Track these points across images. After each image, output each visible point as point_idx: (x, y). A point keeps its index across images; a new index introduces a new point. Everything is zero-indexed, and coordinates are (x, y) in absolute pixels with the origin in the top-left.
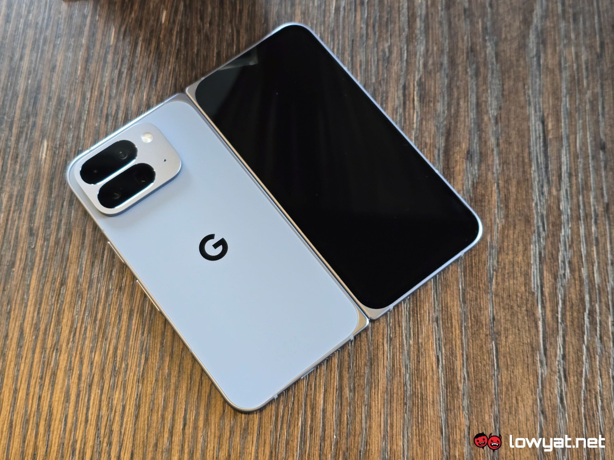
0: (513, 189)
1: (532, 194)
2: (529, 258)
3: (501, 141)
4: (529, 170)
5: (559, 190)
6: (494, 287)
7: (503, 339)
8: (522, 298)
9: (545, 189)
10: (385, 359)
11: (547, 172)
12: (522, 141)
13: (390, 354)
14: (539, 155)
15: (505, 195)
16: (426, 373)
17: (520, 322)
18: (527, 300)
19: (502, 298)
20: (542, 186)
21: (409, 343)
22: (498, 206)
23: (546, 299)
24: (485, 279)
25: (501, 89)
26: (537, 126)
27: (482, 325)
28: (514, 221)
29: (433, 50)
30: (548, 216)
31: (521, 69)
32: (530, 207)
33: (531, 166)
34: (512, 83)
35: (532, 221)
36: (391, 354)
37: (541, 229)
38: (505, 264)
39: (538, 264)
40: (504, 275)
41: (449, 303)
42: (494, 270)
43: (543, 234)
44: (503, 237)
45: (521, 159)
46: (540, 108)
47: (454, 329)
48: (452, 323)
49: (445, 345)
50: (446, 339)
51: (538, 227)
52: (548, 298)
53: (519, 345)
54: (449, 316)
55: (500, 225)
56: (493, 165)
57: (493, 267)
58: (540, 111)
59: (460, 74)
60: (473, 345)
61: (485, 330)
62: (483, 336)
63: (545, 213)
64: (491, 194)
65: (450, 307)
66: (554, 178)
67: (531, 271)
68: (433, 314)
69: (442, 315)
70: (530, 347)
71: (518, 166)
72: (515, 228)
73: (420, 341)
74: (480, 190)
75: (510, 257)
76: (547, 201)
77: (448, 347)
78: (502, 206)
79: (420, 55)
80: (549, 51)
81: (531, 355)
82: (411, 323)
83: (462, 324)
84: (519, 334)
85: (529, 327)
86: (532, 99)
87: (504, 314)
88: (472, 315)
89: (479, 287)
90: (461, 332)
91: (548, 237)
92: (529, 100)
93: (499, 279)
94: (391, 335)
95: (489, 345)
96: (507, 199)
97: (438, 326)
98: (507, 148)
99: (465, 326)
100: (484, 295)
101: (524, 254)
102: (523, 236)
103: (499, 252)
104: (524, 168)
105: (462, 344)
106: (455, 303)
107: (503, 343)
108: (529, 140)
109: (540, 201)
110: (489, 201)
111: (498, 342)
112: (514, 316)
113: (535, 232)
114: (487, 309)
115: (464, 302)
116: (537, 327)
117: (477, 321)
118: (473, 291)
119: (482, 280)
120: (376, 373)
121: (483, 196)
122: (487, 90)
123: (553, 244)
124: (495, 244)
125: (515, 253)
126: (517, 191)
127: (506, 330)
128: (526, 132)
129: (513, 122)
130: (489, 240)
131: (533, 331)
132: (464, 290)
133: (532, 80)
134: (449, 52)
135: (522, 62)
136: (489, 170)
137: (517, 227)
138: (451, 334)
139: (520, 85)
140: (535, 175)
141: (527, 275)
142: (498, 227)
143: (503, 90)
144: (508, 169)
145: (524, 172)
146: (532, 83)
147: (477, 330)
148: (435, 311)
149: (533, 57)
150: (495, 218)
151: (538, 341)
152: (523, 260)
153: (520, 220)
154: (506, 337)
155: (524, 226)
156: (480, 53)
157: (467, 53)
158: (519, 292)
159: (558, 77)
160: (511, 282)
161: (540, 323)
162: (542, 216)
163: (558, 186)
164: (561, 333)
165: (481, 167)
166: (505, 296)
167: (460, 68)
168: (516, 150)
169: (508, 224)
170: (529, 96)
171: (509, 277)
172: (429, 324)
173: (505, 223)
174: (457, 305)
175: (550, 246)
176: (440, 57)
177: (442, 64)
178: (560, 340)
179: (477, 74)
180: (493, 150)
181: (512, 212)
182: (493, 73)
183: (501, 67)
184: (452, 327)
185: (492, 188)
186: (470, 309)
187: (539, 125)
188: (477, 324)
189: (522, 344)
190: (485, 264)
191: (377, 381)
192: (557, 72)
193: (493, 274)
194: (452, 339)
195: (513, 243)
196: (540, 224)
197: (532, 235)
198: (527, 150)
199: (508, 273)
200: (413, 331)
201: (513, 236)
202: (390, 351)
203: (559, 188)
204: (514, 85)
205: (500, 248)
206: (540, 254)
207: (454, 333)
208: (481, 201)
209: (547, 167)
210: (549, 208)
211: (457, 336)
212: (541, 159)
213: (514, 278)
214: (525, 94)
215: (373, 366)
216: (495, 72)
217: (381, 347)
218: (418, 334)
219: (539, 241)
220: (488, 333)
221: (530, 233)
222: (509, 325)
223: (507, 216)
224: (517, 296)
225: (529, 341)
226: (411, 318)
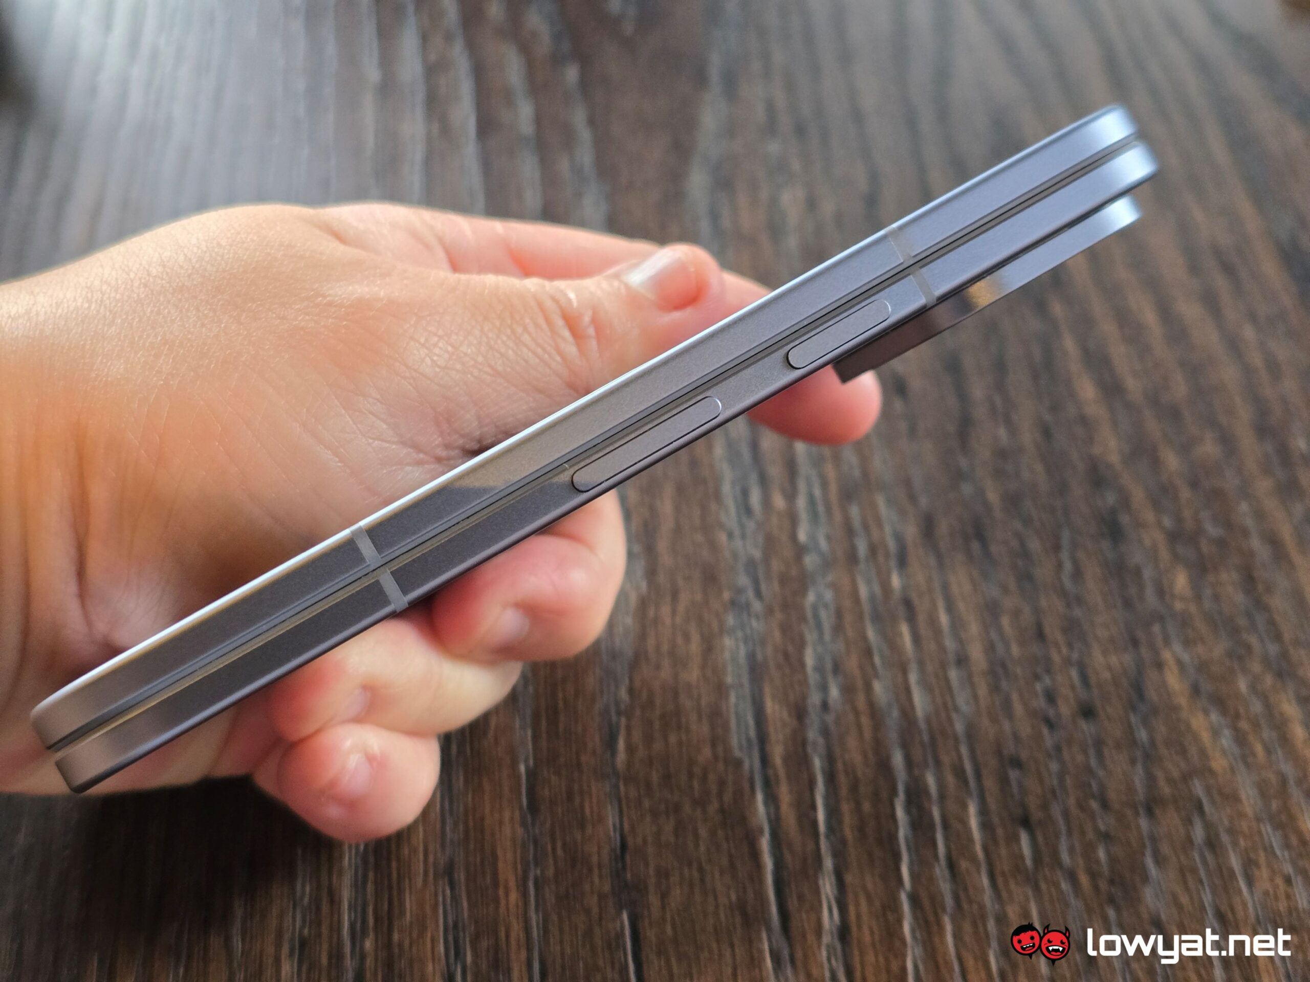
1: (717, 511)
2: (719, 669)
5: (791, 496)
6: (622, 757)
7: (655, 900)
8: (705, 778)
9: (755, 497)
11: (755, 455)
15: (646, 523)
17: (703, 848)
18: (722, 783)
20: (746, 493)
21: (362, 948)
23: (776, 774)
27: (591, 869)
28: (673, 583)
30: (767, 559)
32: (713, 544)
35: (721, 577)
38: (651, 694)
39: (747, 683)
40: (651, 723)
41: (488, 816)
42: (619, 713)
48: (495, 874)
49: (475, 940)
50: (477, 924)
52: (782, 772)
53: (705, 913)
54: (488, 854)
57: (618, 705)
60: (561, 931)
61: (597, 880)
62: (591, 900)
63: (757, 554)
65: (492, 827)
66: (777, 470)
67: (728, 703)
68: (439, 855)
69: (467, 853)
70: (737, 913)
72: (675, 599)
73: (396, 937)
75: (666, 673)
76: (760, 525)
77: (482, 945)
81: (742, 940)
83: (526, 872)
85: (731, 856)
87: (655, 829)
88: (559, 843)
89: (579, 765)
90: (525, 895)
91: (772, 611)
93: (637, 735)
94: (306, 933)
95: (610, 925)
96: (649, 532)
97: (452, 888)
99: (536, 877)
100: (593, 784)
101: (705, 662)
102: (701, 618)
105: (528, 929)
106: (507, 814)
107: (656, 912)
109: (742, 527)
111: (638, 911)
112: (685, 830)
114: (601, 819)
115: (535, 809)
116: (755, 855)
117: (574, 859)
118: (559, 775)
119: (585, 745)
123: (785, 628)
131: (745, 868)
132: (532, 775)
137: (681, 596)
138: (492, 907)
140: (723, 467)
141: (716, 716)
147: (574, 885)
148: (443, 845)
151: (760, 896)
152: (705, 676)
153: (689, 579)
154: (664, 896)
155: (700, 590)
158: (698, 763)
160: (673, 740)
162: (751, 563)
163: (788, 487)
164: (828, 863)
169: (656, 592)
171: (665, 726)
172: (425, 884)
173: (648, 590)
174: (512, 820)
175: (777, 633)
178: (828, 887)
181: (666, 560)
184: (496, 886)
186: (552, 826)
188: (573, 867)
190: (594, 701)
193: (618, 722)
194: (496, 922)
195: (674, 636)
199: (662, 718)
200: (375, 912)
201: (673, 619)
203: (790, 493)
206: (751, 656)
207: (502, 902)
211: (512, 909)
217: (270, 971)
218: (390, 918)
220: (608, 888)
222: (670, 861)
223: (652, 573)
224: (690, 774)
225: (734, 897)
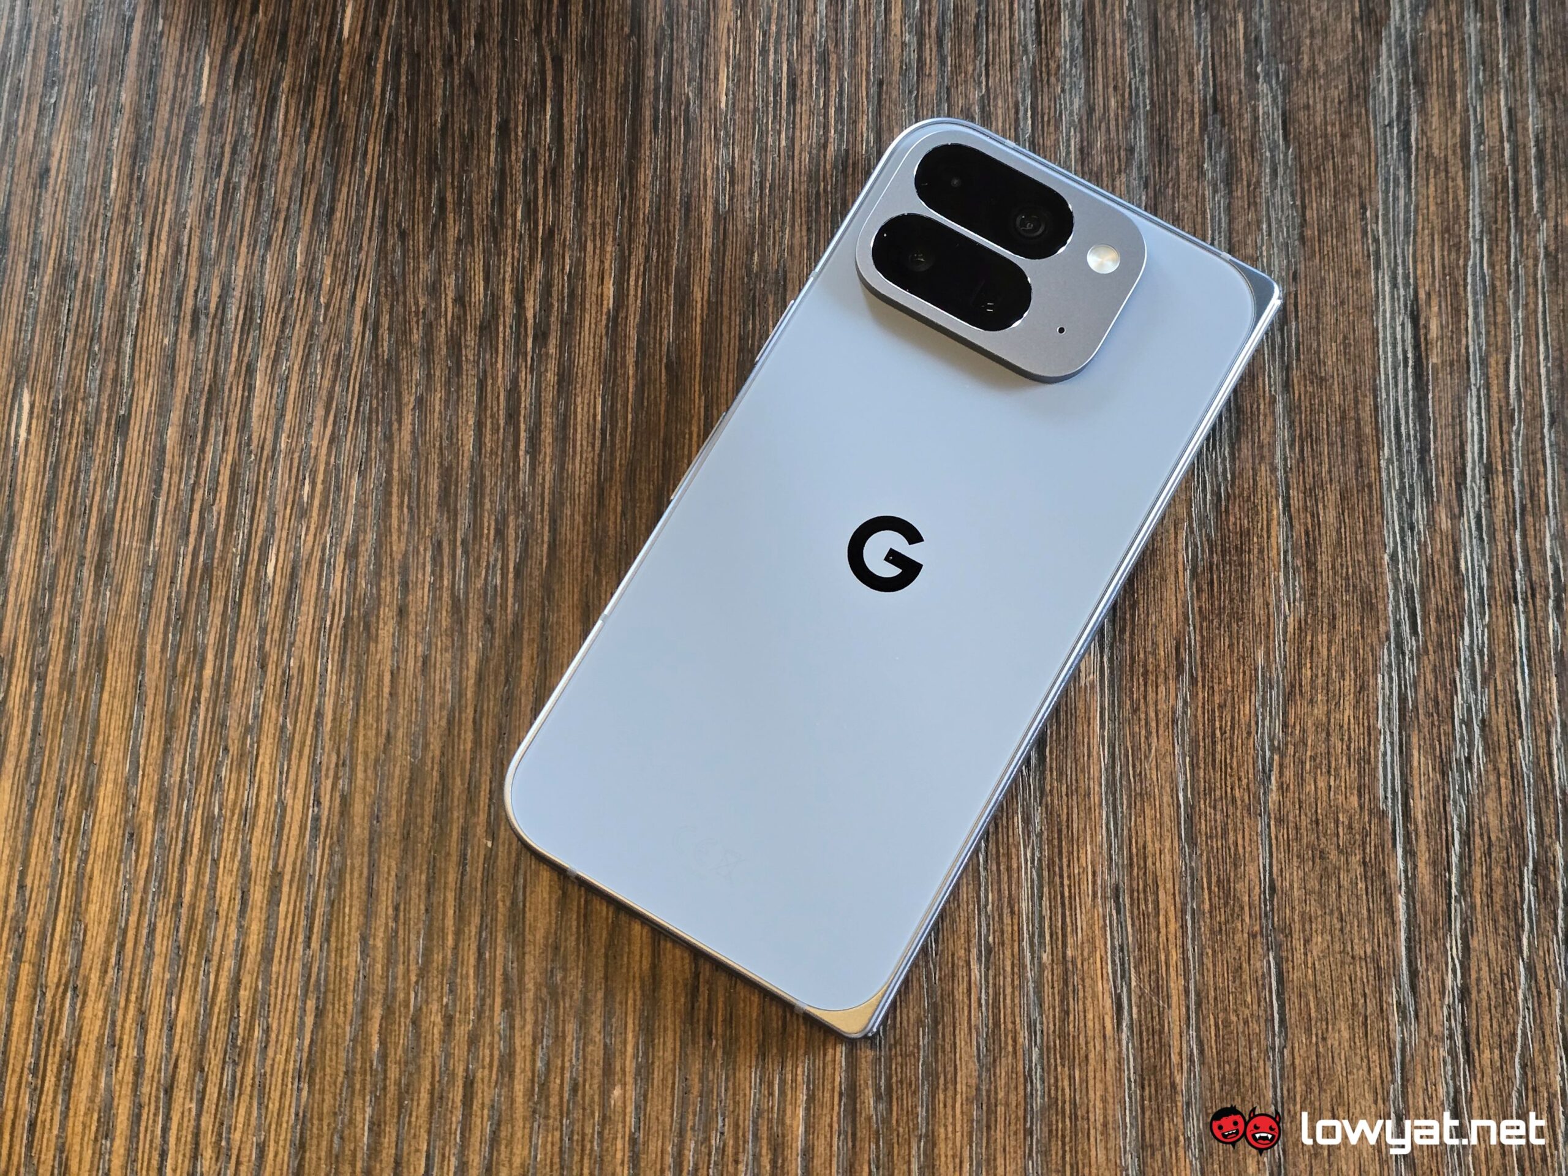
0: (1329, 516)
1: (1381, 528)
2: (1370, 713)
3: (1295, 374)
4: (1373, 457)
5: (1456, 517)
6: (1274, 796)
7: (1298, 944)
8: (1350, 827)
9: (1419, 514)
10: (974, 1005)
11: (1422, 461)
12: (1355, 371)
13: (987, 993)
14: (1402, 413)
15: (1307, 533)
16: (1087, 1043)
17: (1344, 898)
18: (1366, 834)
19: (1297, 828)
20: (1411, 506)
21: (1040, 958)
22: (1286, 562)
23: (1416, 830)
24: (1248, 773)
25: (1298, 221)
26: (1399, 329)
27: (1242, 908)
28: (1331, 606)
29: (1106, 108)
30: (1424, 590)
31: (1354, 160)
32: (1374, 565)
33: (1379, 447)
34: (1328, 202)
35: (1381, 607)
36: (991, 991)
37: (1406, 629)
38: (1303, 731)
39: (1396, 731)
40: (1303, 763)
41: (1149, 844)
42: (1272, 749)
43: (1411, 644)
44: (1300, 655)
45: (1351, 426)
46: (1406, 277)
47: (1162, 919)
48: (1156, 903)
49: (1139, 962)
50: (1140, 949)
51: (1398, 624)
52: (1422, 829)
53: (1343, 963)
54: (1150, 882)
55: (1290, 620)
56: (1272, 446)
57: (1271, 740)
58: (1407, 285)
59: (1183, 176)
60: (1214, 965)
61: (1247, 920)
62: (1241, 938)
63: (1416, 582)
64: (1268, 531)
65: (1154, 855)
66: (1444, 481)
67: (1376, 750)
68: (1107, 877)
69: (1131, 879)
70: (1371, 966)
71: (1343, 446)
72: (1332, 626)
73: (1069, 953)
74: (1236, 516)
75: (1320, 711)
76: (1423, 546)
77: (1145, 970)
78: (1299, 562)
79: (1071, 123)
80: (1435, 107)
81: (1374, 991)
82: (1045, 903)
83: (1184, 904)
84: (1342, 930)
85: (1369, 910)
86: (1383, 250)
87: (1301, 874)
88: (1214, 879)
89: (1234, 798)
90: (1183, 927)
91: (1427, 652)
92: (1377, 252)
93: (1289, 773)
94: (991, 939)
95: (1258, 964)
96: (1311, 545)
97: (1118, 913)
98: (1313, 396)
99: (1193, 910)
100: (1246, 820)
101: (1358, 702)
102: (1356, 651)
103: (1289, 697)
104: (1359, 451)
105: (1185, 960)
106: (1168, 844)
107: (1299, 956)
108: (1376, 369)
109: (1404, 549)
110: (1261, 551)
111: (1284, 954)
112: (1329, 878)
113: (1388, 638)
114: (1254, 859)
115: (1192, 841)
116: (1391, 911)
117: (1228, 896)
118: (1215, 808)
119: (1240, 779)
120: (948, 1048)
121: (1245, 534)
122: (1259, 223)
123: (1438, 672)
124: (1276, 673)
125: (1334, 700)
126: (1340, 520)
127: (1307, 919)
128: (1368, 347)
129: (1329, 319)
130: (1260, 661)
131: (1382, 922)
132: (1191, 807)
133: (1386, 192)
134: (1151, 114)
135: (1358, 142)
136: (1262, 458)
137: (1339, 623)
138: (1154, 935)
139: (1352, 207)
140: (1390, 473)
141: (1364, 761)
142: (1286, 625)
143: (1304, 223)
144: (1316, 455)
145: (1360, 464)
146: (1385, 202)
147: (1227, 922)
148: (1110, 869)
149: (1390, 125)
150: (1279, 600)
151: (1392, 951)
152: (1356, 718)
153: (1348, 604)
154: (1307, 942)
155: (1357, 620)
156: (1240, 116)
157: (1204, 115)
158: (1345, 811)
159: (1460, 182)
160: (1322, 784)
161: (1401, 900)
162: (1410, 590)
163: (1455, 504)
164: (1457, 925)
165: (1240, 450)
166: (1304, 822)
167: (1183, 160)
168: (1337, 399)
169: (1314, 615)
170: (1376, 240)
171: (1316, 768)
172: (1094, 906)
173: (1307, 614)
174: (1172, 849)
175: (1430, 677)
176: (1127, 128)
177: (1131, 150)
178: (1455, 950)
179: (1230, 176)
180: (1273, 401)
181: (1326, 579)
182: (1274, 173)
183: (1298, 158)
184: (1157, 914)
185: (1269, 511)
186: (1208, 860)
187: (1403, 325)
188: (1226, 904)
189: (1349, 959)
190: (1249, 733)
191: (950, 1069)
192: (1456, 168)
193: (1271, 758)
194: (1157, 948)
195: (1329, 669)
196: (1404, 614)
197: (1382, 643)
198: (1369, 400)
199: (1313, 758)
200: (1050, 927)
201: (1329, 650)
202: (987, 981)
203: (1457, 511)
204: (1335, 208)
205: (1293, 686)
206: (1402, 699)
207: (1163, 931)
208: (1240, 551)
209: (1424, 450)
210: (1429, 568)
211: (1171, 937)
212: (1409, 427)
213: (1329, 772)
214: (1365, 233)
215: (940, 1027)
216: (1281, 170)
217: (962, 973)
218: (1064, 936)
219: (1400, 664)
220: (1257, 928)
221: (1375, 641)
222: (1313, 908)
223: (1310, 595)
224: (1337, 821)
225: (1369, 950)
226: (1046, 890)
